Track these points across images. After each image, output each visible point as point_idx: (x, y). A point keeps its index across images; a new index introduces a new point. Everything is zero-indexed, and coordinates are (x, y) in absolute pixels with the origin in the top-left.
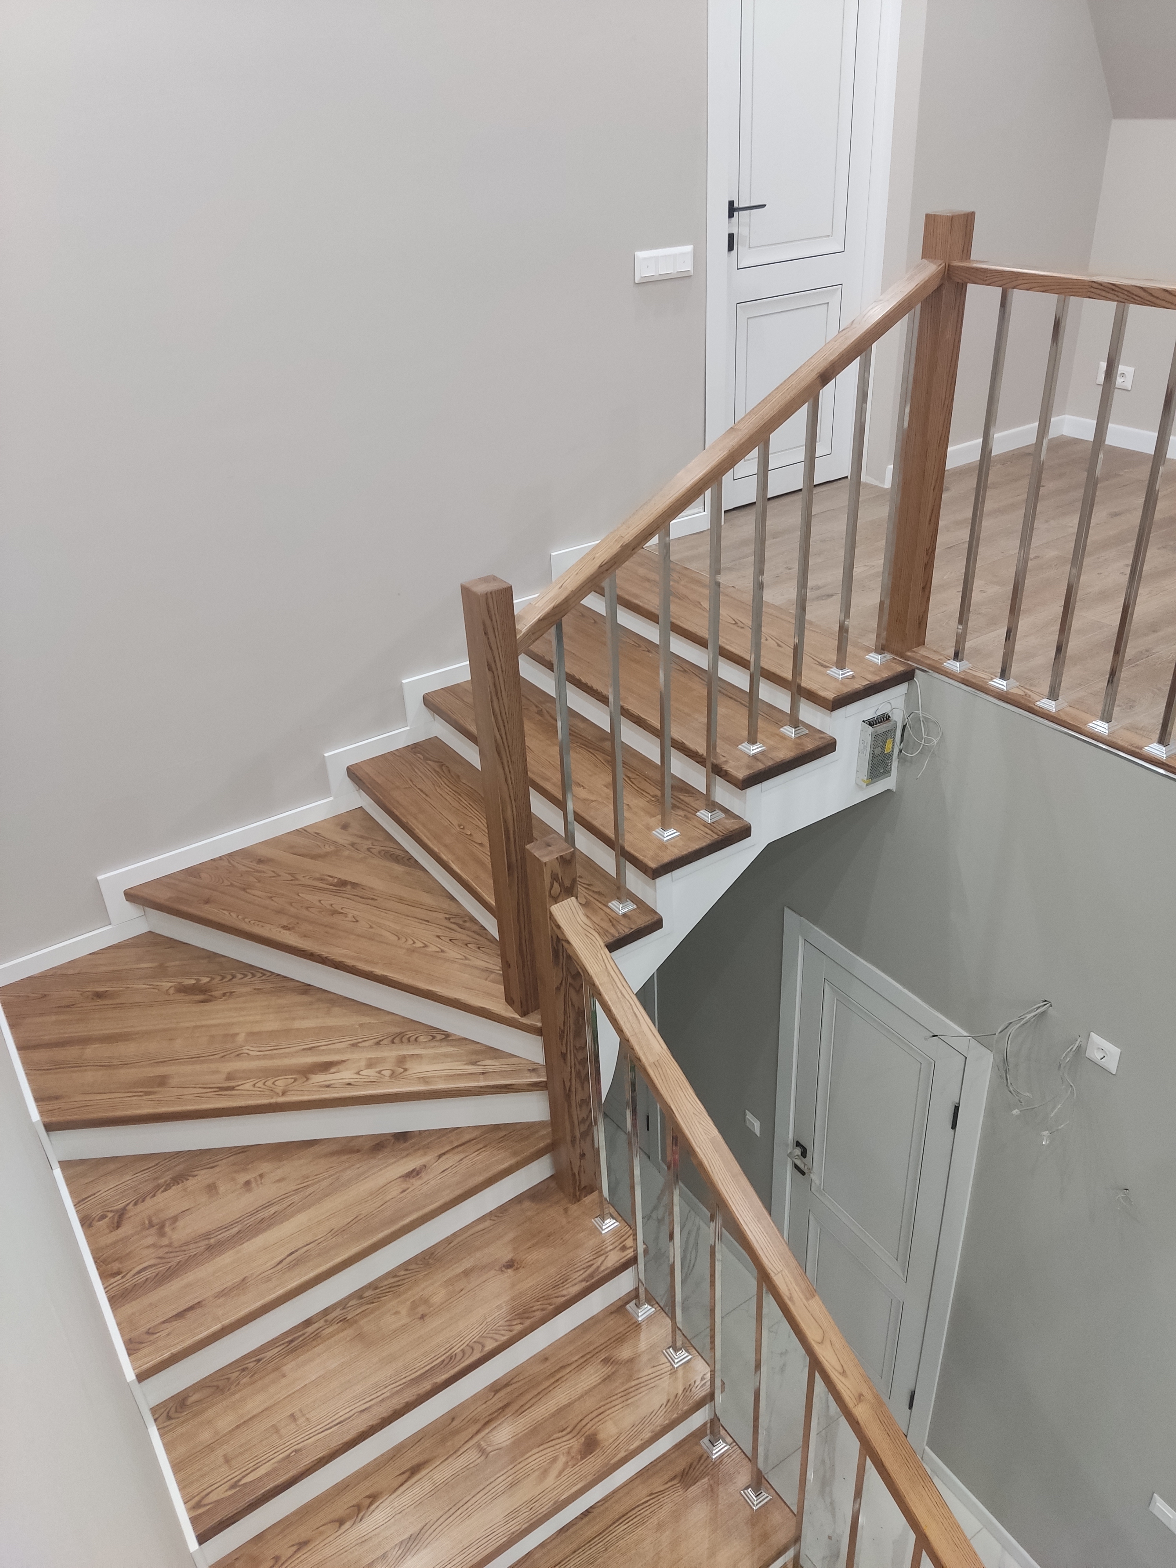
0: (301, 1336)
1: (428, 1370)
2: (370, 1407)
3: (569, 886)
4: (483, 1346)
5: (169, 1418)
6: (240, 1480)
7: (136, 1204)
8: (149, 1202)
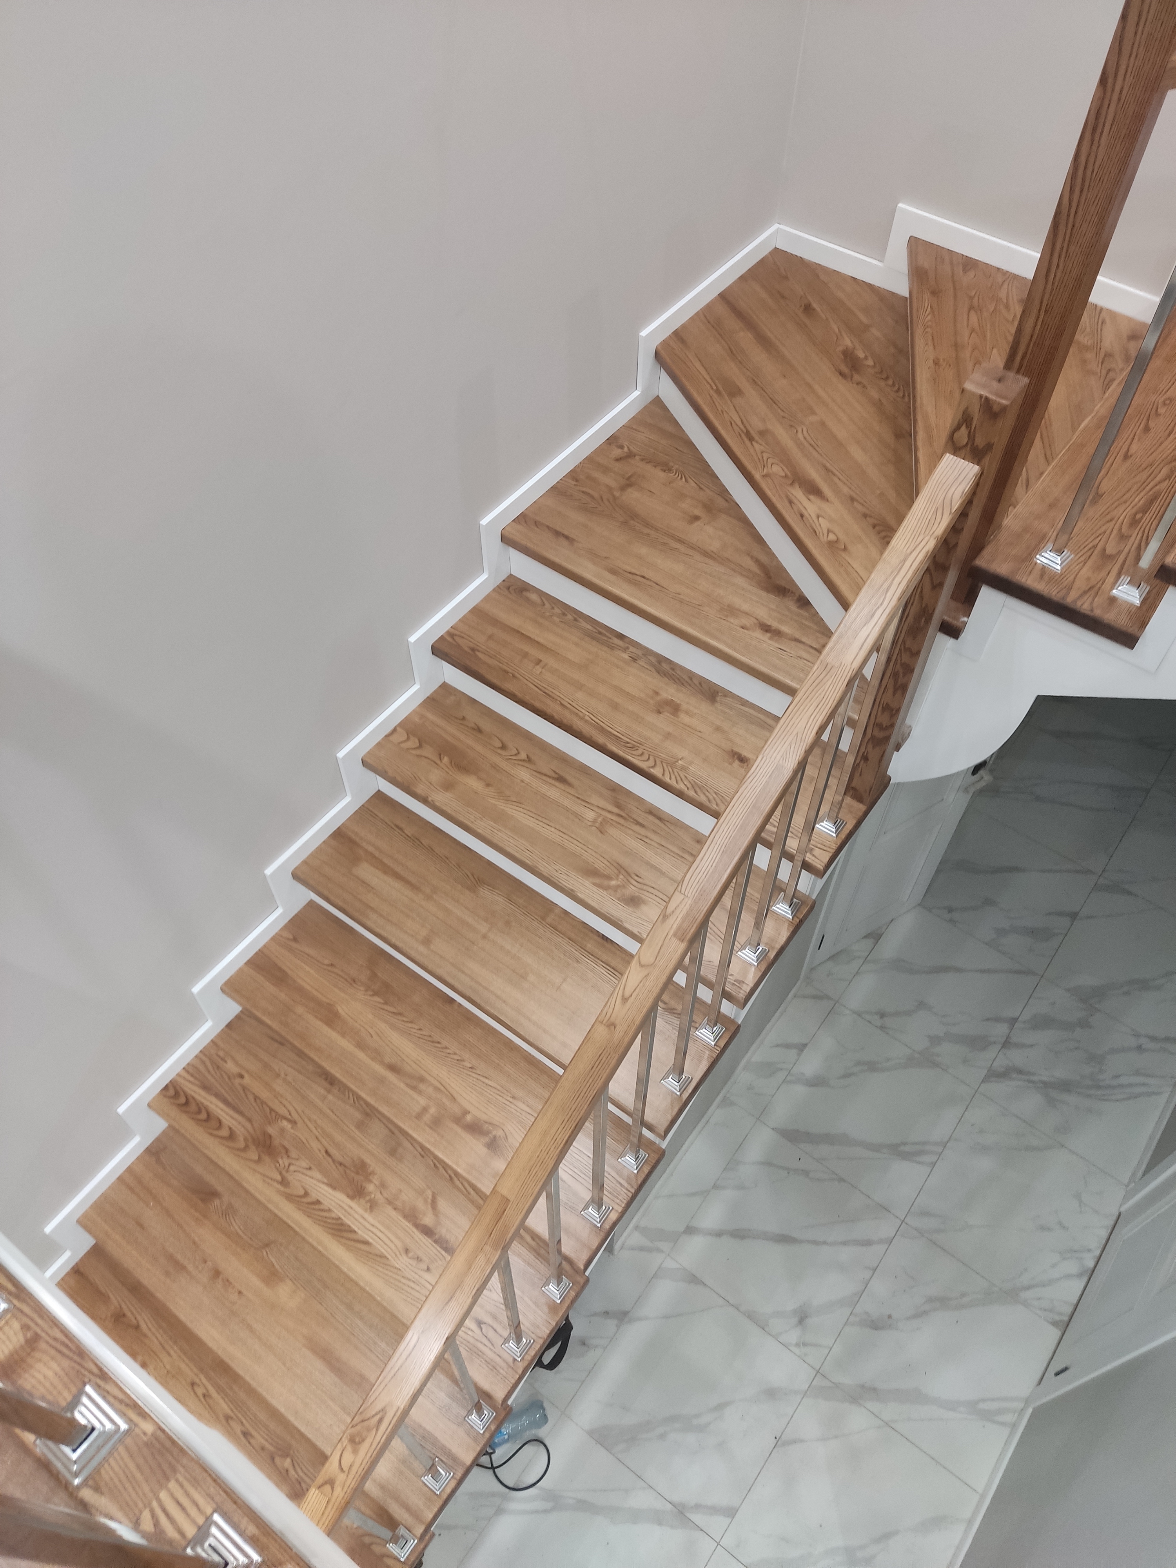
0: (607, 637)
1: (614, 735)
2: (567, 708)
3: (981, 447)
4: (653, 767)
5: (508, 588)
6: (479, 651)
7: (642, 460)
8: (649, 467)
